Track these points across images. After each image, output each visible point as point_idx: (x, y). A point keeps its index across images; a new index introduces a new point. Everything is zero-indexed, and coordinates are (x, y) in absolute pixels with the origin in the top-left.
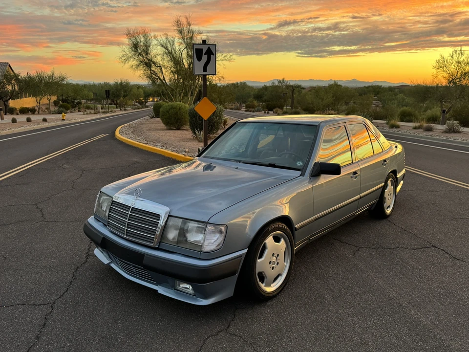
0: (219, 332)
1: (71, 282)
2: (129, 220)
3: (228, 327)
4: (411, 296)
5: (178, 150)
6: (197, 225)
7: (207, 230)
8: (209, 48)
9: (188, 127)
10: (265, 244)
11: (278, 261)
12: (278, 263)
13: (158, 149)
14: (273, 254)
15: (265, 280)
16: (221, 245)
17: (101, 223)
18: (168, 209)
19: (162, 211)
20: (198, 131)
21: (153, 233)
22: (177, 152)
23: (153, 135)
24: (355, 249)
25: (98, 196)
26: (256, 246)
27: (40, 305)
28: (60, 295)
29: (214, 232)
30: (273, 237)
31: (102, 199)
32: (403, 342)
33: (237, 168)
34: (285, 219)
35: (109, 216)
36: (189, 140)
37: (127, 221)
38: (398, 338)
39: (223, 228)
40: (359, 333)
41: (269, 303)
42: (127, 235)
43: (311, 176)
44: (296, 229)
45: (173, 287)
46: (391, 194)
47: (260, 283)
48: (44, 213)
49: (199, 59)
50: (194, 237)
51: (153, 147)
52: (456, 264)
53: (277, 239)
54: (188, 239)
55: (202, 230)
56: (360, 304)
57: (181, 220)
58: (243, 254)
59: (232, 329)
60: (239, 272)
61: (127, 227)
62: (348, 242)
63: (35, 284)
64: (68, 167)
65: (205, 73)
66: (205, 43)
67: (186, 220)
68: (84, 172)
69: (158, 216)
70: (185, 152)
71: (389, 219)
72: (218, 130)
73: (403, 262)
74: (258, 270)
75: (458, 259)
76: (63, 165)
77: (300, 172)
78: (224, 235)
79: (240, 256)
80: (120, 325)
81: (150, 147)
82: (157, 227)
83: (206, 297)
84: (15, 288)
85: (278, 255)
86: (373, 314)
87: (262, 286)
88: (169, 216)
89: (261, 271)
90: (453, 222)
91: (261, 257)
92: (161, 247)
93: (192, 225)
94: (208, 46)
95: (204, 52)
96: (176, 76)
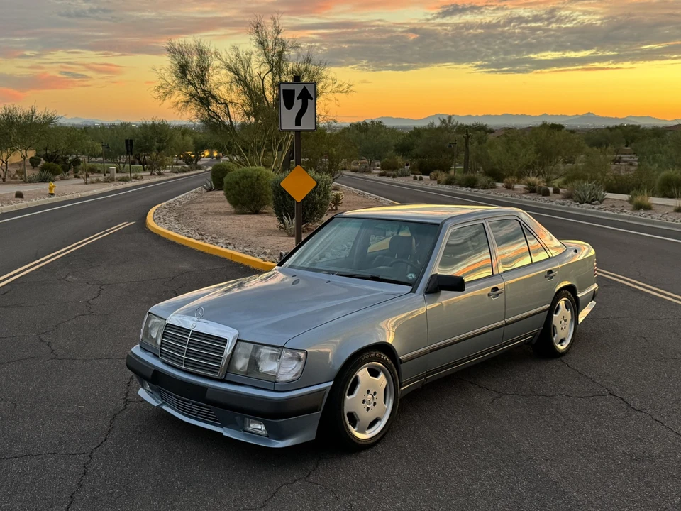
0: (296, 480)
1: (109, 431)
2: (188, 346)
3: (308, 476)
4: (549, 448)
5: (253, 250)
6: (270, 352)
7: (283, 357)
8: (305, 88)
9: (270, 209)
10: (356, 378)
11: (375, 401)
12: (375, 404)
13: (220, 248)
14: (368, 392)
15: (358, 423)
16: (299, 375)
17: (151, 354)
18: (236, 332)
19: (229, 334)
20: (288, 219)
21: (219, 360)
22: (252, 254)
23: (212, 223)
24: (496, 395)
25: (146, 318)
26: (344, 379)
27: (75, 454)
28: (97, 445)
29: (291, 359)
30: (368, 369)
31: (151, 322)
32: (516, 493)
33: (329, 282)
34: (385, 348)
35: (162, 343)
36: (271, 233)
37: (186, 347)
38: (511, 488)
39: (302, 355)
40: (466, 484)
41: (363, 453)
42: (185, 365)
43: (426, 293)
44: (401, 362)
45: (241, 427)
46: (566, 321)
47: (350, 427)
48: (53, 348)
49: (289, 106)
50: (268, 367)
51: (212, 246)
52: (630, 416)
53: (374, 372)
54: (260, 369)
55: (276, 358)
56: (477, 456)
57: (253, 345)
58: (327, 387)
59: (312, 478)
60: (322, 410)
61: (187, 356)
62: (489, 388)
63: (64, 433)
64: (75, 279)
65: (298, 128)
66: (299, 81)
67: (258, 345)
68: (103, 287)
69: (224, 341)
70: (265, 254)
71: (562, 358)
72: (322, 216)
73: (557, 412)
74: (347, 409)
75: (637, 410)
76: (67, 276)
77: (410, 288)
78: (303, 362)
79: (324, 389)
80: (177, 474)
81: (206, 245)
82: (223, 354)
83: (281, 438)
84: (38, 436)
85: (375, 393)
86: (492, 466)
87: (354, 431)
88: (238, 340)
89: (351, 410)
90: (659, 363)
91: (351, 393)
92: (227, 379)
93: (265, 351)
94: (303, 86)
95: (297, 95)
96: (253, 119)
